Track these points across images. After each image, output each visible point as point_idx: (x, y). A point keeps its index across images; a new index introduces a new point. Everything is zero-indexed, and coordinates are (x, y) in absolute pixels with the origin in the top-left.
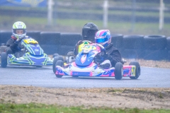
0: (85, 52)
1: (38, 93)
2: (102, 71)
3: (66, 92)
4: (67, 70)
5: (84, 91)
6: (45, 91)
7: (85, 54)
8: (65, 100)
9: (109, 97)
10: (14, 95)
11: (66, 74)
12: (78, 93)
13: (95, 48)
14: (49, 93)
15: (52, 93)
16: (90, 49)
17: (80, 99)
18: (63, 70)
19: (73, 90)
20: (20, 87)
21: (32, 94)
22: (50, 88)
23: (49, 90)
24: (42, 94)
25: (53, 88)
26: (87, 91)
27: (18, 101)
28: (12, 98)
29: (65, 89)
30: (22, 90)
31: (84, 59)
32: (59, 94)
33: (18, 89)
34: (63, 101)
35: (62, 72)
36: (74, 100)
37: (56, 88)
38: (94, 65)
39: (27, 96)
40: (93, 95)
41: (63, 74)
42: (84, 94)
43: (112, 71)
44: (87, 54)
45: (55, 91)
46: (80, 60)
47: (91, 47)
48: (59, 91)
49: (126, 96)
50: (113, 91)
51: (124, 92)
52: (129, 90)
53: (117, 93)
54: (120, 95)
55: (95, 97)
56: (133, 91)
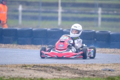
5: (5, 66)
40: (11, 69)
42: (5, 69)
49: (34, 70)
50: (26, 66)
51: (34, 66)
52: (36, 66)
53: (28, 67)
54: (30, 69)
55: (13, 71)
56: (39, 66)
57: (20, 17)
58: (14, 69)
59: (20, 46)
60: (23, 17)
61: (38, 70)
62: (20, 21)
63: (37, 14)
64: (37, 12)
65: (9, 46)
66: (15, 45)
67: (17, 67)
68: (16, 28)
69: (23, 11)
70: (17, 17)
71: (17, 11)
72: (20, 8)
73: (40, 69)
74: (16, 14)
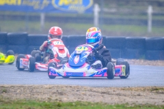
0: (77, 53)
1: (84, 92)
2: (95, 71)
3: (111, 91)
4: (60, 71)
5: (128, 90)
6: (91, 90)
7: (78, 55)
8: (110, 99)
10: (61, 94)
11: (60, 75)
12: (122, 92)
13: (87, 49)
14: (94, 91)
15: (98, 92)
16: (83, 49)
17: (124, 97)
18: (57, 71)
19: (118, 89)
20: (67, 87)
21: (78, 93)
22: (95, 87)
23: (95, 89)
24: (88, 93)
25: (99, 87)
26: (132, 90)
27: (65, 99)
28: (58, 97)
29: (110, 88)
30: (69, 89)
31: (77, 59)
32: (104, 93)
33: (65, 88)
34: (108, 99)
35: (55, 73)
36: (119, 98)
37: (102, 87)
38: (87, 65)
39: (73, 95)
40: (137, 93)
41: (57, 75)
42: (128, 93)
43: (105, 71)
44: (80, 55)
45: (100, 90)
46: (73, 61)
47: (83, 48)
48: (104, 90)
50: (157, 89)
53: (160, 91)
55: (139, 95)
57: (150, 23)
58: (141, 94)
59: (149, 62)
60: (153, 22)
62: (150, 28)
65: (134, 62)
66: (142, 61)
67: (144, 90)
68: (144, 37)
69: (154, 14)
70: (146, 23)
71: (145, 14)
72: (150, 10)
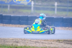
3: (39, 41)
8: (39, 45)
9: (57, 43)
12: (44, 42)
19: (42, 40)
22: (32, 39)
24: (29, 42)
26: (48, 41)
27: (19, 45)
28: (16, 44)
30: (21, 40)
36: (43, 45)
39: (23, 43)
40: (50, 42)
45: (34, 41)
49: (64, 43)
50: (59, 41)
51: (64, 41)
52: (66, 40)
53: (61, 41)
54: (62, 42)
55: (51, 43)
56: (67, 41)
57: (56, 10)
58: (53, 43)
60: (58, 9)
61: (67, 43)
63: (66, 8)
64: (66, 6)
67: (54, 41)
68: (53, 17)
69: (58, 6)
70: (54, 9)
73: (68, 42)
74: (53, 7)
